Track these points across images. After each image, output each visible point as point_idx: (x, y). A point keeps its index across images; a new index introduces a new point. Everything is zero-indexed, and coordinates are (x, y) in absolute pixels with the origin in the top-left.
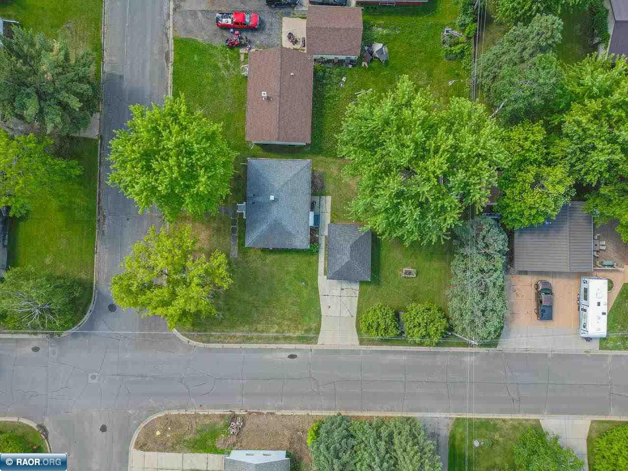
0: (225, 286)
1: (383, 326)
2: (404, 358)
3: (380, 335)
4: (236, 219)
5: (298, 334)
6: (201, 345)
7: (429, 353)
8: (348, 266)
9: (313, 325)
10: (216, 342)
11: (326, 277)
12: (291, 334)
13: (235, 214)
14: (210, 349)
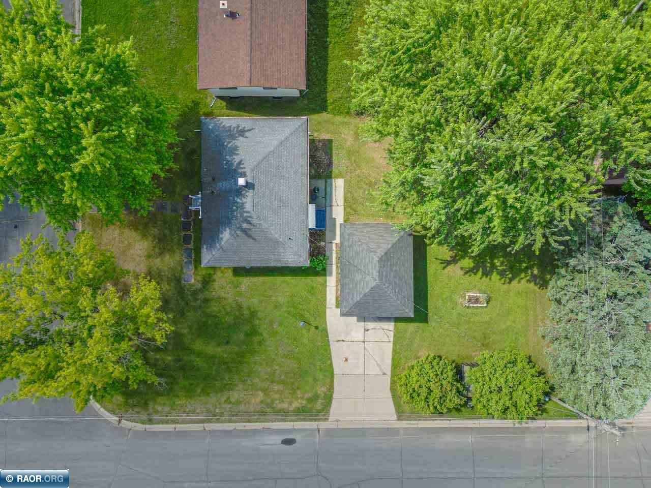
0: (158, 337)
1: (437, 393)
2: (470, 439)
3: (431, 408)
4: (190, 220)
5: (296, 404)
6: (139, 427)
7: (514, 430)
8: (375, 296)
9: (321, 390)
10: (162, 422)
11: (338, 311)
12: (285, 406)
13: (188, 214)
14: (154, 433)
